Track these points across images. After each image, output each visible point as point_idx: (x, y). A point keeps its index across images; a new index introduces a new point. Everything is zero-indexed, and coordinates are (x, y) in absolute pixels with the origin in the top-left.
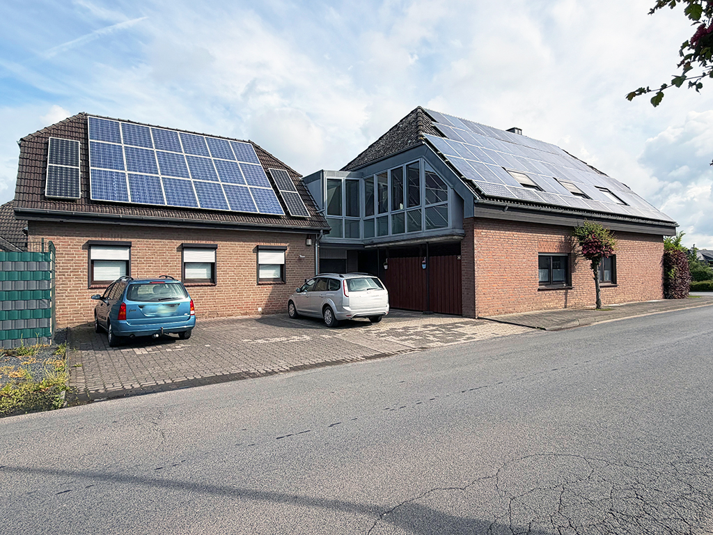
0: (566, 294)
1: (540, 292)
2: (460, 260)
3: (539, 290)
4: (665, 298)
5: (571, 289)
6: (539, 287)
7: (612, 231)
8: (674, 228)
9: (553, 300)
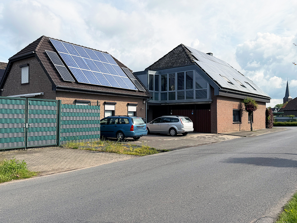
0: (240, 125)
1: (233, 124)
2: (210, 111)
3: (233, 123)
4: (266, 128)
5: (241, 123)
6: (233, 122)
7: (256, 101)
8: (269, 99)
9: (236, 128)
